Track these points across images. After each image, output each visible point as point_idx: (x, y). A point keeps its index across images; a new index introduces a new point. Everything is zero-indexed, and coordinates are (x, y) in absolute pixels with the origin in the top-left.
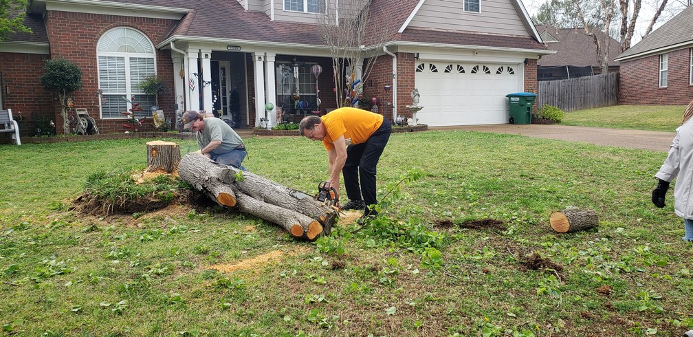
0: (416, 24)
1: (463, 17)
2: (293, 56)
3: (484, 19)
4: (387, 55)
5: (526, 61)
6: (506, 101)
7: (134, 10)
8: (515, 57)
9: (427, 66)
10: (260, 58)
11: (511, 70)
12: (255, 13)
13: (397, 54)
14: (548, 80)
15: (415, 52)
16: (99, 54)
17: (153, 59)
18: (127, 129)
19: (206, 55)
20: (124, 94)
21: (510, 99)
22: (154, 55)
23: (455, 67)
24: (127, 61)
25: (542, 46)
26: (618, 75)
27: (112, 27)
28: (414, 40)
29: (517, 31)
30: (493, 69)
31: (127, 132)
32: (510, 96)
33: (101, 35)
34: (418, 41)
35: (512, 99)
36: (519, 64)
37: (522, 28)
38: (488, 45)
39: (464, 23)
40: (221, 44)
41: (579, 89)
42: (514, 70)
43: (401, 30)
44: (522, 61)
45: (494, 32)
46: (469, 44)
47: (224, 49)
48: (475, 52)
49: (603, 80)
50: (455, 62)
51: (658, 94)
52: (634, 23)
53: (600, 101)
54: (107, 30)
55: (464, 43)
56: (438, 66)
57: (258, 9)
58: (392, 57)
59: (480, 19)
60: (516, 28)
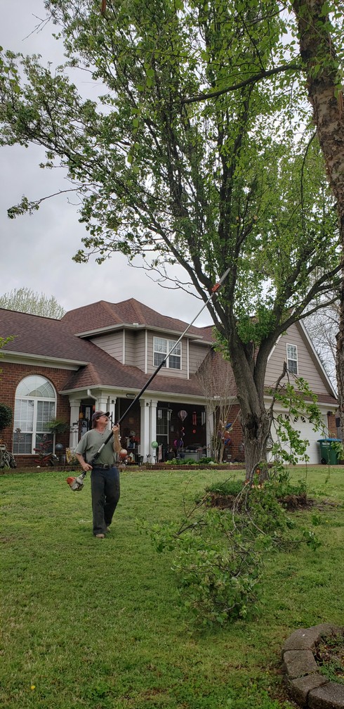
2: (168, 403)
5: (329, 414)
6: (317, 445)
7: (45, 362)
10: (147, 404)
12: (131, 366)
16: (16, 398)
17: (54, 403)
18: (37, 464)
19: (113, 401)
20: (31, 432)
21: (321, 443)
22: (55, 400)
23: (284, 416)
24: (36, 404)
27: (28, 375)
29: (321, 390)
30: (307, 419)
31: (39, 467)
32: (321, 441)
33: (19, 381)
35: (323, 443)
36: (323, 415)
37: (324, 387)
40: (122, 392)
44: (326, 413)
47: (124, 396)
50: (284, 412)
54: (24, 377)
57: (131, 364)
60: (320, 387)
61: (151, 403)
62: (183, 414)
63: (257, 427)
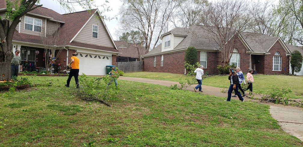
0: (75, 40)
1: (92, 39)
3: (99, 41)
4: (65, 49)
5: (113, 55)
6: (106, 68)
8: (109, 54)
9: (79, 54)
11: (108, 58)
13: (69, 49)
14: (121, 62)
15: (75, 49)
23: (89, 55)
25: (118, 51)
26: (143, 62)
28: (75, 46)
29: (110, 45)
30: (102, 57)
32: (107, 66)
34: (76, 46)
36: (110, 56)
38: (100, 49)
39: (92, 41)
41: (131, 65)
42: (109, 58)
43: (71, 42)
45: (102, 45)
46: (94, 48)
48: (96, 51)
49: (139, 63)
50: (89, 54)
51: (153, 69)
52: (150, 45)
53: (138, 70)
55: (92, 48)
56: (83, 55)
58: (67, 50)
59: (97, 40)
60: (109, 44)
61: (17, 46)
62: (37, 52)
63: (4, 57)
